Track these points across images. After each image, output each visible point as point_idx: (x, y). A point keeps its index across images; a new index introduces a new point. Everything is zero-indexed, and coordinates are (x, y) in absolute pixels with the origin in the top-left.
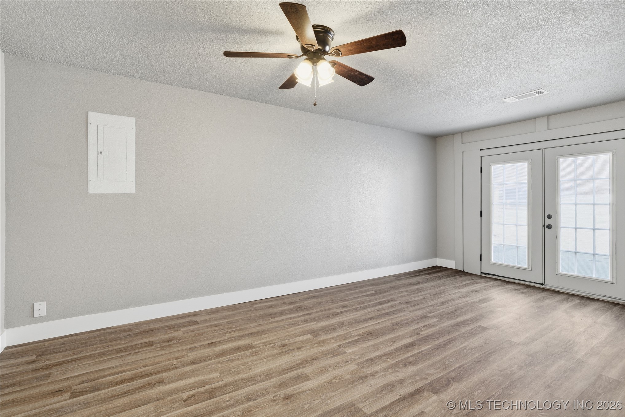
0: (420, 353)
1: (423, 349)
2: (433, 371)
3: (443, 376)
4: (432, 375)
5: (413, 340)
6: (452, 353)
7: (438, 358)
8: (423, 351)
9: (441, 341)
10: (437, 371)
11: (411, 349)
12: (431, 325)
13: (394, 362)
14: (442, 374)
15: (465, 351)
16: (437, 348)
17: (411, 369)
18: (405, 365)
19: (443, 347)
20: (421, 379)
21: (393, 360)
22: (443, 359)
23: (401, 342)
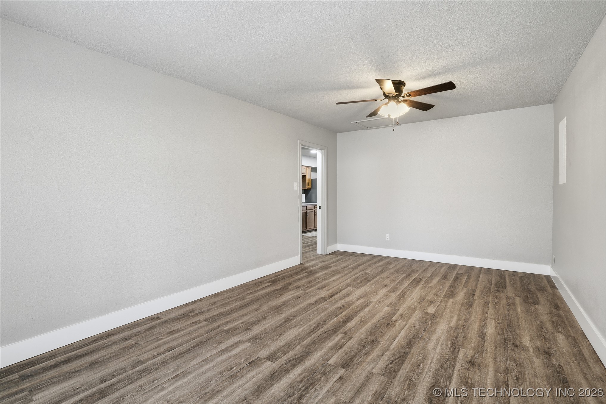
0: (337, 316)
1: (335, 319)
2: (325, 306)
3: (319, 304)
4: (325, 304)
5: (346, 326)
6: (312, 320)
7: (323, 314)
8: (335, 317)
9: (322, 330)
10: (323, 306)
11: (344, 318)
12: (336, 350)
13: (352, 307)
14: (320, 305)
15: (301, 323)
16: (324, 322)
17: (339, 304)
18: (343, 306)
19: (320, 324)
20: (331, 301)
21: (352, 308)
22: (319, 314)
23: (356, 322)
